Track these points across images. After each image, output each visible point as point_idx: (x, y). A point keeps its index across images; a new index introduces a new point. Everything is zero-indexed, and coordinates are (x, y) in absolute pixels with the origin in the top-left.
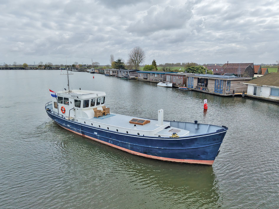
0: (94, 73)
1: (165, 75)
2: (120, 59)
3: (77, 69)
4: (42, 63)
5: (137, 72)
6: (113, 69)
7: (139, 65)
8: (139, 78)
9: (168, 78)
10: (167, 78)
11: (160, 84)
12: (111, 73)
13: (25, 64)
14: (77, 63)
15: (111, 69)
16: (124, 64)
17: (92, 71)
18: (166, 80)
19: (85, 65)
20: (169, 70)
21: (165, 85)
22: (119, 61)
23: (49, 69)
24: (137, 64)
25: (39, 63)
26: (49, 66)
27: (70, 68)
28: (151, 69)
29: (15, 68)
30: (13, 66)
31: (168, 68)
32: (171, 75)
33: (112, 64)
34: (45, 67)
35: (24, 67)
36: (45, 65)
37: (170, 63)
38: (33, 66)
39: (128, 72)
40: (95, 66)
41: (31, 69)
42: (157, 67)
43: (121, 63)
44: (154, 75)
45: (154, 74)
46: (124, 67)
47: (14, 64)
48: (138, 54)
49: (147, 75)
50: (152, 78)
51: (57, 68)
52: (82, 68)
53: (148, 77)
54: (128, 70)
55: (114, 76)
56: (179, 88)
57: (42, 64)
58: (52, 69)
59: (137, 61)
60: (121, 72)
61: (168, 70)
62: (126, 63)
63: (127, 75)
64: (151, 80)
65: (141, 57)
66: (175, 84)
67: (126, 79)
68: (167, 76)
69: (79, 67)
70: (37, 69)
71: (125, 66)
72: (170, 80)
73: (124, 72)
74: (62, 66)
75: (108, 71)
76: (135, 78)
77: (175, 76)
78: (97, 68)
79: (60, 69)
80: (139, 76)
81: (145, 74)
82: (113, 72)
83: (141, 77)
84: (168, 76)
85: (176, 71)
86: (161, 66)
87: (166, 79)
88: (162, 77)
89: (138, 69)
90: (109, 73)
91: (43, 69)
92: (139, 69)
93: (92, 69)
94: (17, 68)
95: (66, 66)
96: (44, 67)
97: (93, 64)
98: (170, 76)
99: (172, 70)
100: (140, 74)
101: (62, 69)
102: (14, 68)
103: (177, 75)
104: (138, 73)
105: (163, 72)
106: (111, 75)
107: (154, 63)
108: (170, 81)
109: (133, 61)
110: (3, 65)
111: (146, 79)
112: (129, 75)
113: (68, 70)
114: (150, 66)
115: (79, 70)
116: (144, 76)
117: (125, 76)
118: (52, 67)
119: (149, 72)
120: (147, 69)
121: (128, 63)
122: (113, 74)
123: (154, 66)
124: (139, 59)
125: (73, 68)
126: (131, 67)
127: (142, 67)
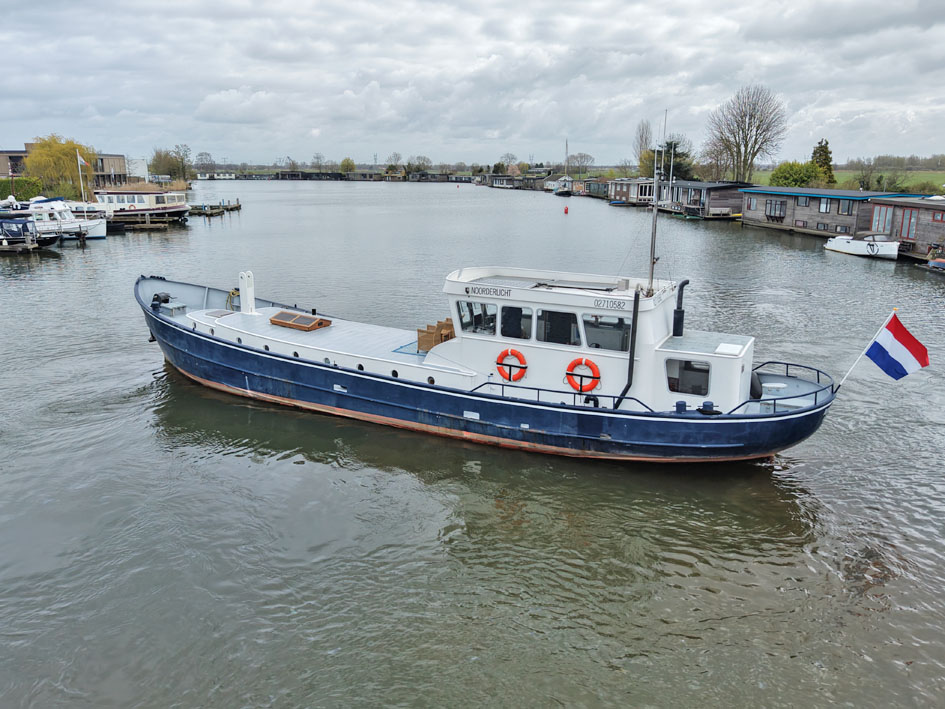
0: (567, 194)
1: (870, 206)
2: (675, 140)
3: (510, 180)
4: (397, 157)
5: (740, 190)
6: (643, 181)
7: (751, 165)
8: (749, 214)
9: (881, 217)
10: (876, 217)
11: (839, 243)
12: (634, 195)
13: (347, 160)
14: (513, 158)
15: (637, 181)
16: (687, 159)
17: (565, 186)
18: (869, 229)
19: (541, 166)
20: (892, 182)
21: (861, 247)
22: (671, 146)
23: (419, 181)
24: (745, 161)
25: (390, 159)
26: (418, 169)
27: (487, 175)
28: (804, 181)
29: (317, 174)
30: (312, 167)
31: (886, 175)
32: (896, 206)
33: (641, 159)
34: (408, 173)
35: (343, 173)
36: (406, 164)
37: (901, 156)
38: (371, 167)
39: (704, 192)
40: (576, 170)
41: (364, 177)
42: (834, 172)
43: (676, 155)
44: (814, 204)
45: (817, 199)
46: (687, 172)
47: (316, 160)
48: (751, 116)
49: (783, 204)
50: (805, 219)
51: (446, 176)
52: (528, 176)
53: (789, 212)
54: (705, 184)
55: (646, 205)
56: (931, 264)
57: (399, 163)
58: (427, 180)
59: (746, 146)
60: (675, 189)
61: (885, 183)
62: (698, 156)
63: (695, 202)
64: (801, 224)
65: (767, 130)
66: (914, 245)
67: (693, 216)
68: (877, 208)
69: (518, 172)
70: (381, 178)
71: (694, 168)
72: (888, 227)
73: (686, 191)
74: (461, 168)
75: (621, 189)
76: (732, 215)
77: (915, 212)
78: (582, 176)
79: (454, 179)
80: (749, 208)
81: (773, 198)
82: (643, 190)
83: (757, 211)
84: (884, 208)
85: (924, 189)
86: (852, 166)
87: (870, 222)
88: (854, 212)
89: (746, 181)
90: (627, 194)
91: (399, 180)
92: (750, 179)
93: (562, 179)
94: (323, 174)
95: (473, 167)
96: (404, 171)
97: (568, 160)
98: (890, 210)
99: (905, 185)
100: (754, 201)
101: (461, 181)
102: (314, 177)
103: (928, 208)
104: (746, 197)
105: (861, 193)
106: (634, 201)
107: (822, 153)
108: (888, 232)
109: (727, 145)
110: (284, 165)
111: (775, 222)
112: (704, 205)
113: (480, 183)
114: (802, 167)
115: (517, 184)
116: (769, 206)
117: (687, 208)
118: (429, 172)
119: (796, 190)
120: (788, 179)
121: (708, 154)
122: (643, 197)
123: (820, 166)
124: (756, 139)
125: (497, 175)
126: (718, 173)
127: (765, 170)
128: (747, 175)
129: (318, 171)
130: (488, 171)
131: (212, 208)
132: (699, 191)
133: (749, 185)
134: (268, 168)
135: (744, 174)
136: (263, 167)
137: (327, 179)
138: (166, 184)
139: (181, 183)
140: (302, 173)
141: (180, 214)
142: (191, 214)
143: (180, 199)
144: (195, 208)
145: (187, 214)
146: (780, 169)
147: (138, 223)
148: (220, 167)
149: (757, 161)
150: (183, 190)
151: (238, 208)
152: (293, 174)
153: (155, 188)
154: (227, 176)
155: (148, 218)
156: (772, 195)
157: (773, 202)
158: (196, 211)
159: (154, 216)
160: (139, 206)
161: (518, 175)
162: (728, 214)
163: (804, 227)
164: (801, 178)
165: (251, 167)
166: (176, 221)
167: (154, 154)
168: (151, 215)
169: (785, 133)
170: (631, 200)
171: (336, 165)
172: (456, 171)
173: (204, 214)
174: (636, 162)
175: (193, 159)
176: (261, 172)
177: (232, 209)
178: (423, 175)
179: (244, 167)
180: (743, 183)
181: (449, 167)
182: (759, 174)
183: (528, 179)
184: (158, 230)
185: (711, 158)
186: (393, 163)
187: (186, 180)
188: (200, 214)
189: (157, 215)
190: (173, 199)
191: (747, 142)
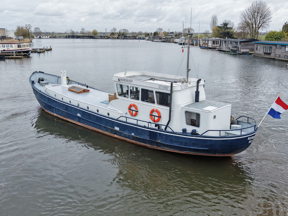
0: (183, 44)
2: (227, 22)
3: (160, 38)
4: (115, 29)
5: (253, 42)
6: (214, 38)
7: (258, 32)
8: (257, 52)
12: (210, 44)
13: (95, 30)
14: (161, 29)
15: (212, 39)
16: (232, 30)
17: (182, 41)
19: (173, 33)
22: (225, 24)
23: (123, 39)
24: (255, 30)
25: (112, 30)
26: (123, 34)
27: (151, 37)
28: (279, 39)
29: (83, 36)
30: (81, 33)
33: (213, 30)
34: (119, 36)
35: (93, 36)
36: (118, 32)
38: (104, 33)
39: (238, 43)
41: (101, 37)
43: (227, 28)
44: (283, 48)
45: (284, 46)
46: (231, 35)
47: (82, 31)
48: (258, 13)
49: (270, 47)
50: (280, 54)
51: (134, 37)
52: (168, 37)
53: (273, 51)
54: (239, 40)
55: (215, 48)
57: (115, 32)
58: (127, 39)
59: (256, 24)
60: (227, 42)
62: (236, 28)
63: (235, 47)
64: (278, 56)
65: (264, 18)
67: (234, 53)
69: (164, 35)
70: (108, 38)
71: (235, 33)
73: (231, 43)
74: (140, 33)
76: (250, 52)
79: (138, 38)
80: (257, 49)
81: (266, 45)
82: (214, 42)
83: (260, 51)
89: (256, 39)
90: (207, 44)
91: (115, 38)
92: (257, 38)
93: (182, 38)
94: (85, 36)
95: (145, 33)
96: (117, 35)
100: (259, 47)
101: (140, 39)
102: (81, 37)
104: (256, 45)
106: (211, 47)
107: (286, 27)
109: (248, 24)
110: (69, 33)
111: (267, 55)
112: (238, 48)
113: (148, 40)
114: (278, 33)
115: (163, 40)
116: (265, 48)
117: (232, 50)
118: (128, 35)
119: (276, 42)
120: (272, 38)
121: (240, 28)
122: (214, 45)
123: (286, 33)
124: (260, 22)
125: (155, 36)
126: (244, 35)
127: (264, 34)
128: (256, 37)
129: (83, 35)
130: (151, 35)
131: (40, 49)
132: (236, 43)
133: (257, 40)
134: (63, 33)
135: (255, 36)
136: (61, 33)
137: (87, 38)
138: (22, 40)
139: (27, 40)
140: (77, 36)
141: (27, 52)
142: (32, 52)
143: (27, 46)
144: (34, 49)
145: (30, 52)
146: (269, 33)
147: (10, 55)
148: (44, 33)
149: (260, 31)
150: (28, 42)
151: (51, 50)
152: (73, 36)
153: (18, 41)
154: (46, 37)
155: (14, 54)
156: (266, 44)
157: (267, 47)
158: (34, 51)
159: (17, 53)
160: (11, 49)
161: (163, 37)
162: (248, 52)
163: (279, 57)
164: (278, 37)
165: (56, 33)
166: (25, 55)
167: (17, 28)
168: (16, 52)
169: (271, 19)
170: (209, 46)
171: (90, 33)
172: (138, 35)
173: (37, 52)
174: (211, 32)
175: (32, 30)
176: (60, 35)
177: (48, 50)
178: (125, 37)
179: (53, 33)
180: (255, 39)
181: (135, 33)
182: (261, 36)
183: (168, 38)
184: (18, 58)
185: (241, 29)
186: (113, 32)
187: (30, 38)
188: (35, 52)
189: (19, 52)
190: (24, 46)
191: (256, 23)
